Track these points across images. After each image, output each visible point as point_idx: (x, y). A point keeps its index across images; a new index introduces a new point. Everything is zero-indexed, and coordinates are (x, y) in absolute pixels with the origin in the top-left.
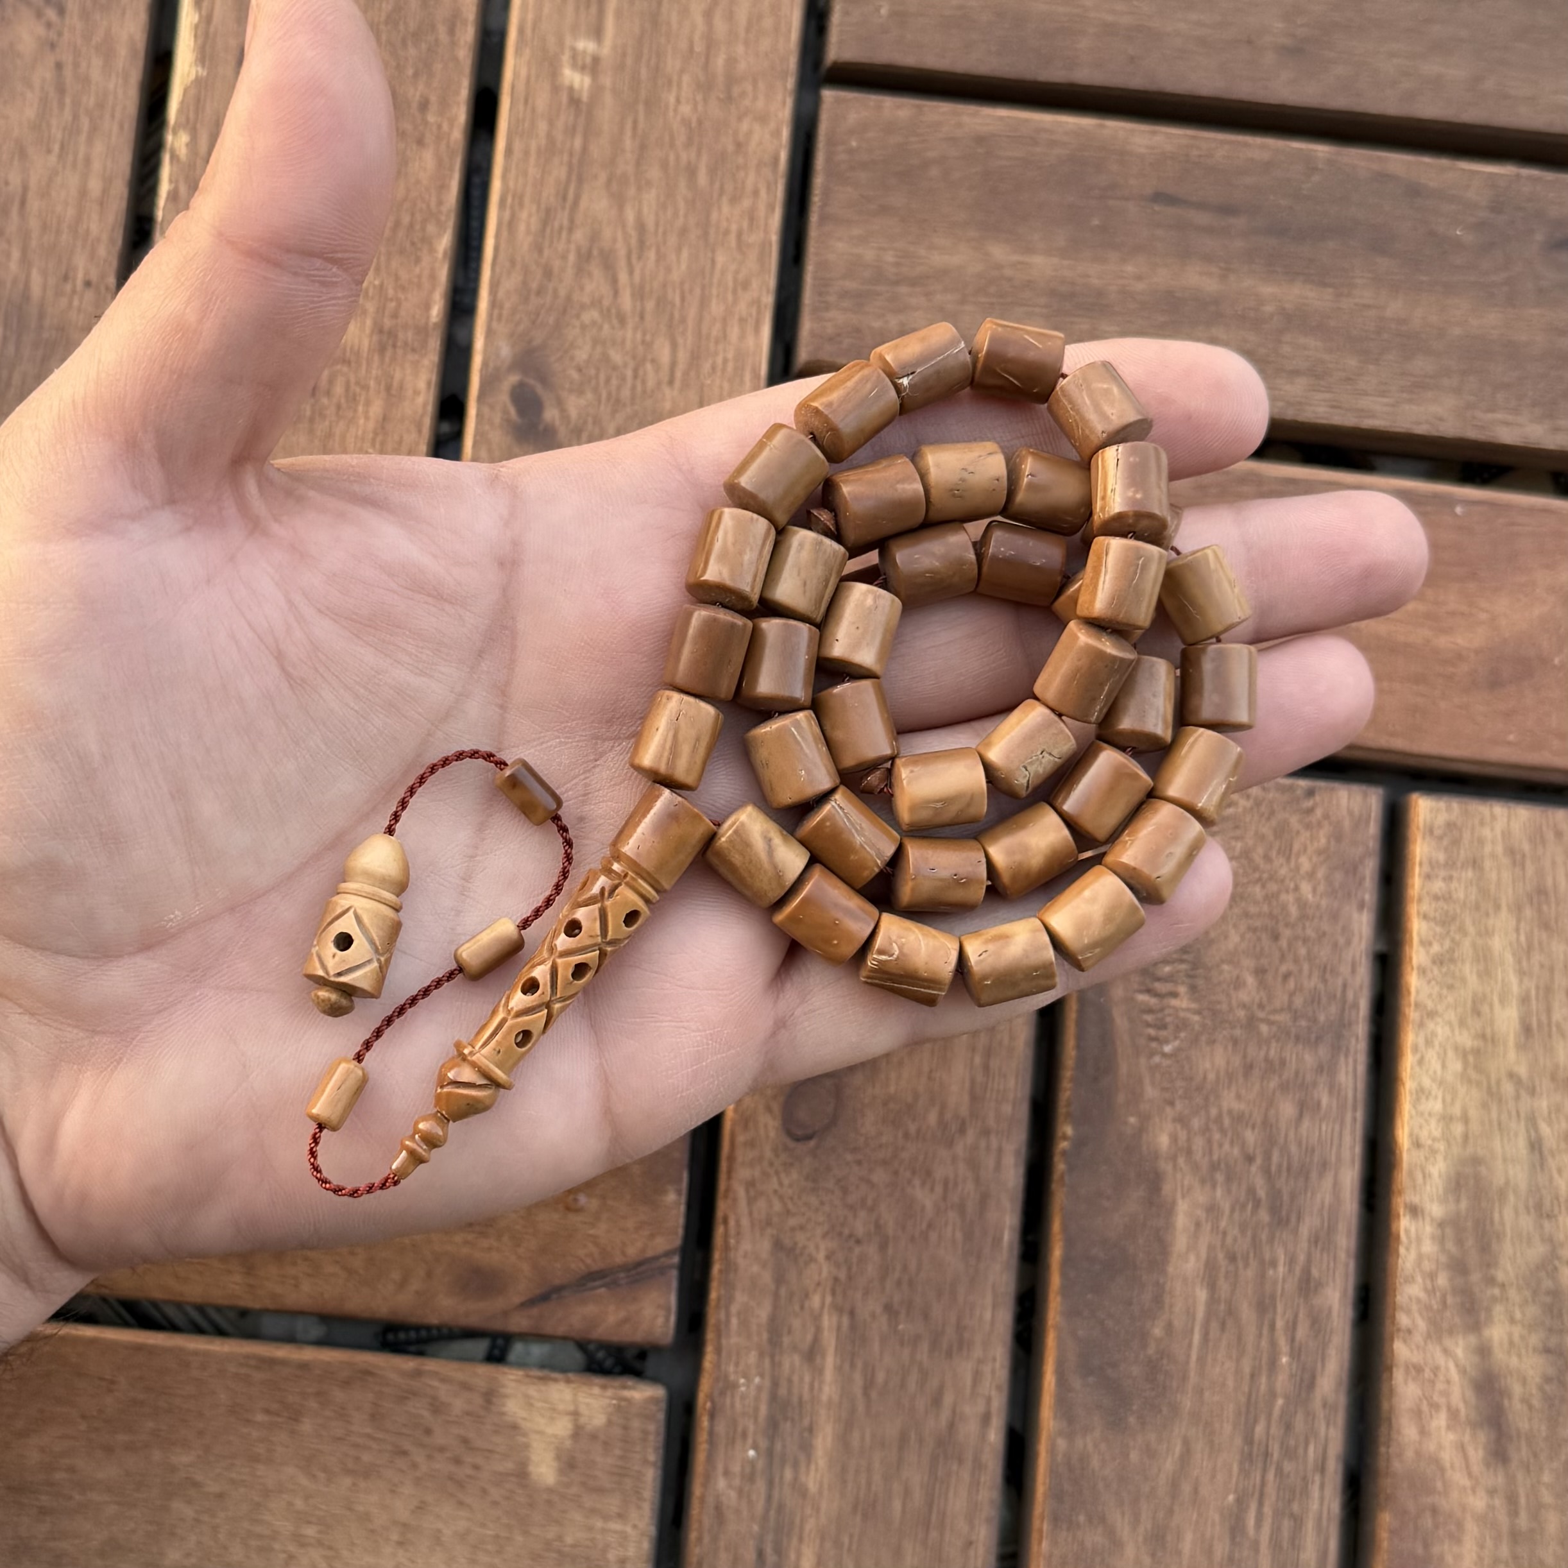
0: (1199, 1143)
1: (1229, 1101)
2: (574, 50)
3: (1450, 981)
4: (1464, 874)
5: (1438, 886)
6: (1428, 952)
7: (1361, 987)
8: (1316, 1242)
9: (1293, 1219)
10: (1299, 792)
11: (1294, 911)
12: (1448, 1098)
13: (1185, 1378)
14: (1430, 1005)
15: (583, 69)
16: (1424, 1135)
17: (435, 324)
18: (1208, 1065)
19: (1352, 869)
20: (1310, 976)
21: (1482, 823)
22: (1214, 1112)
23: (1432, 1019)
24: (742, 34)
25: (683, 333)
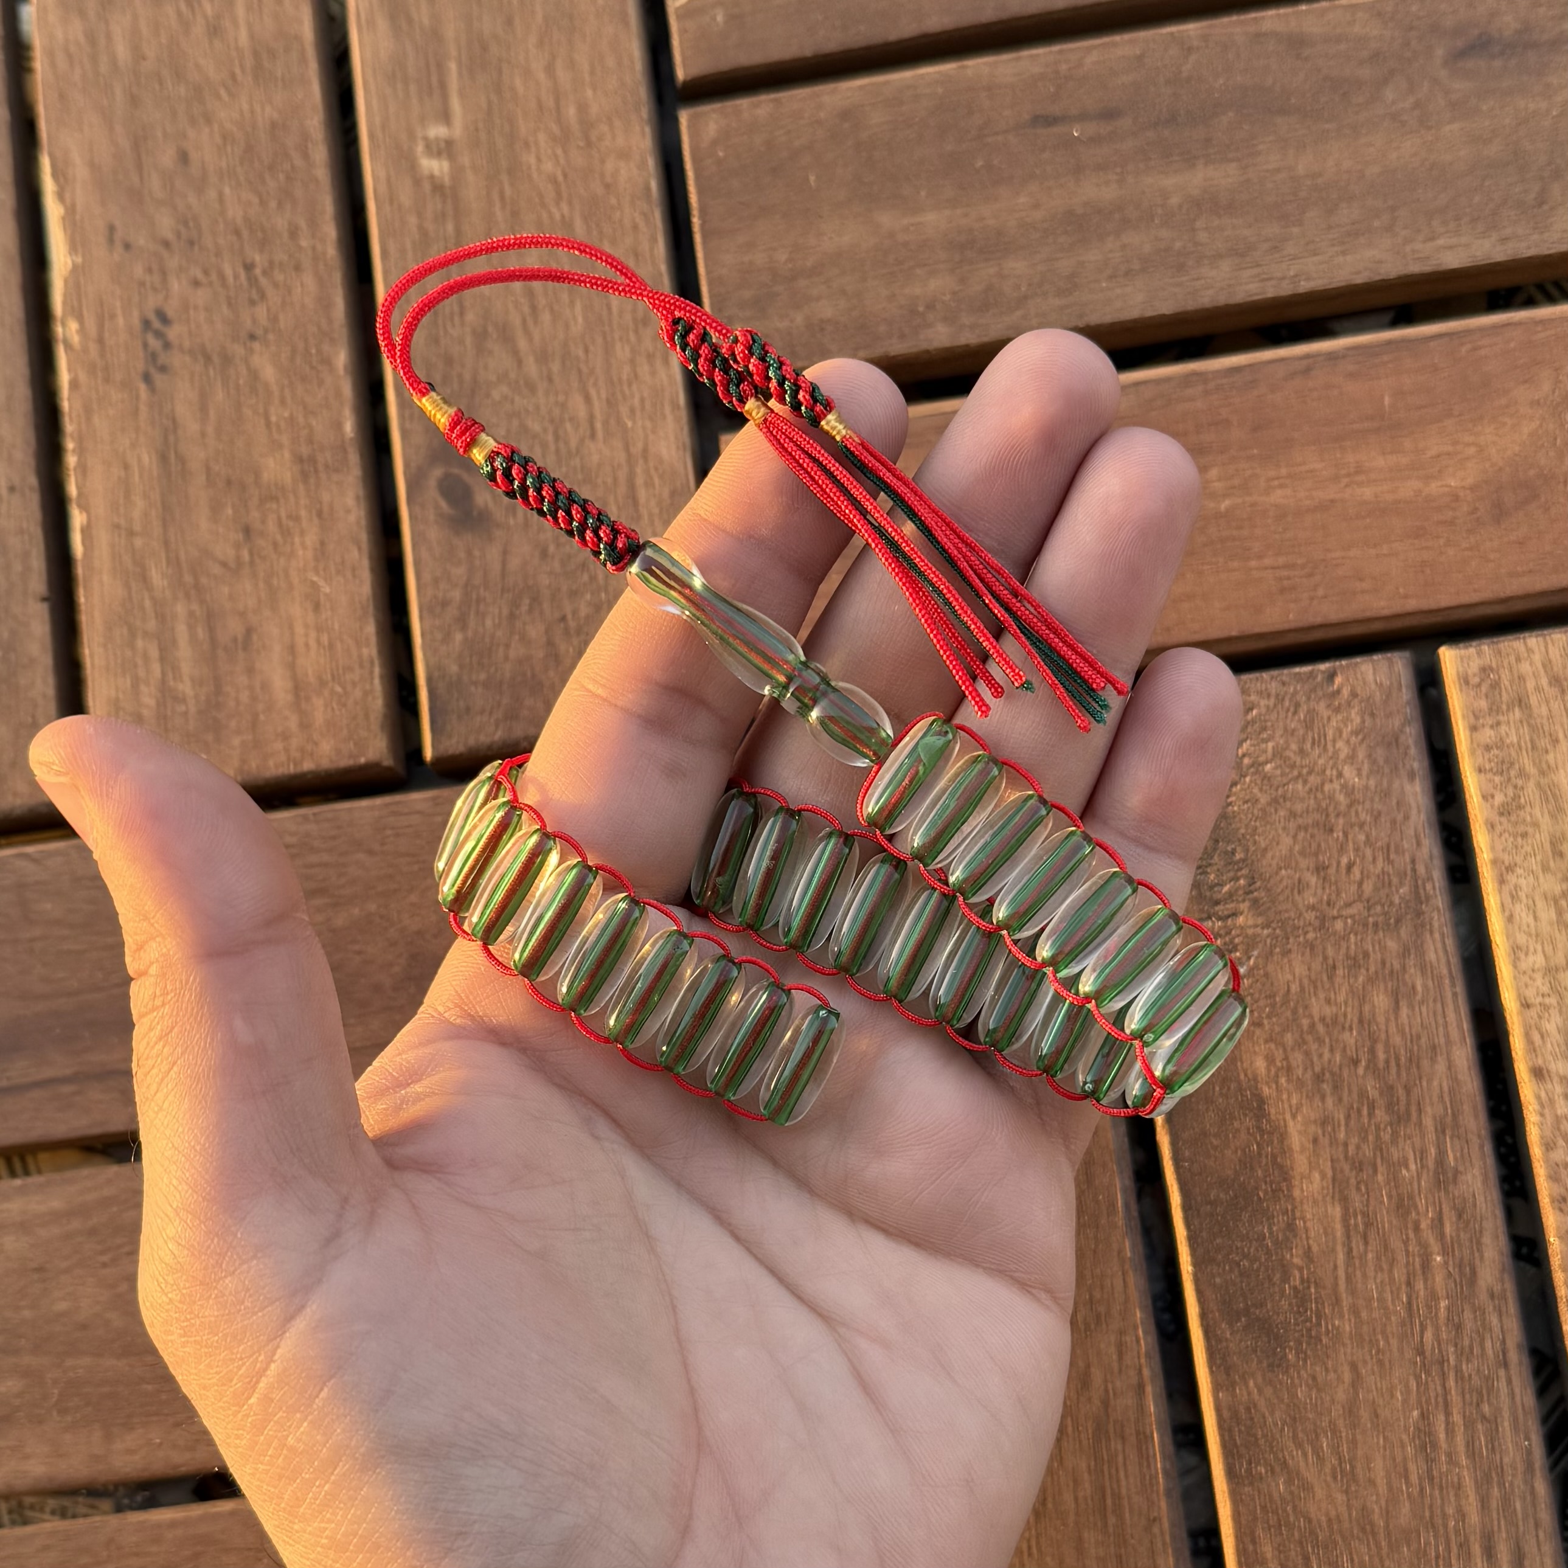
0: (1297, 1058)
1: (1317, 1007)
2: (425, 139)
3: (1521, 829)
4: (1511, 714)
5: (1487, 735)
6: (1492, 806)
7: (1431, 858)
8: (1444, 1132)
9: (1414, 1115)
10: (1319, 678)
11: (1341, 798)
12: (1549, 949)
13: (1338, 1301)
14: (1507, 859)
15: (439, 154)
16: (1530, 993)
17: (351, 439)
18: (1289, 977)
19: (1392, 741)
20: (1374, 859)
21: (1518, 659)
22: (1305, 1022)
23: (1513, 872)
24: (587, 77)
25: (595, 384)
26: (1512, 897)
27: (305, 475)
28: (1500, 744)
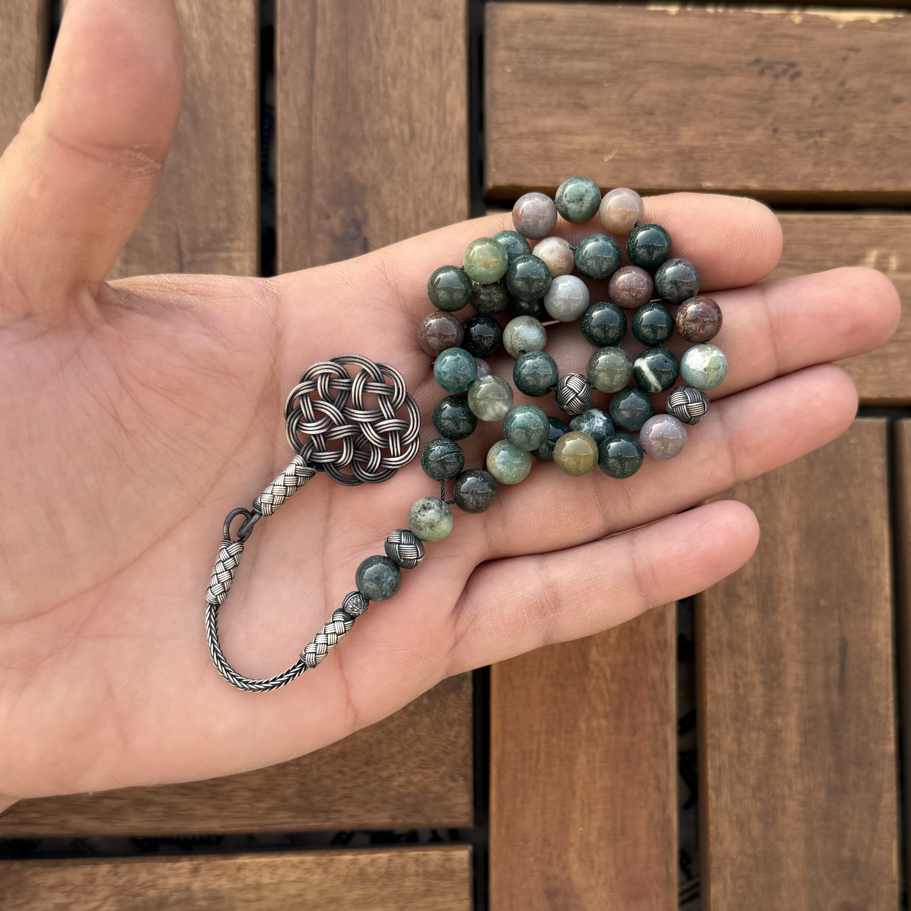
26: (308, 869)
27: (680, 153)
28: (404, 875)
